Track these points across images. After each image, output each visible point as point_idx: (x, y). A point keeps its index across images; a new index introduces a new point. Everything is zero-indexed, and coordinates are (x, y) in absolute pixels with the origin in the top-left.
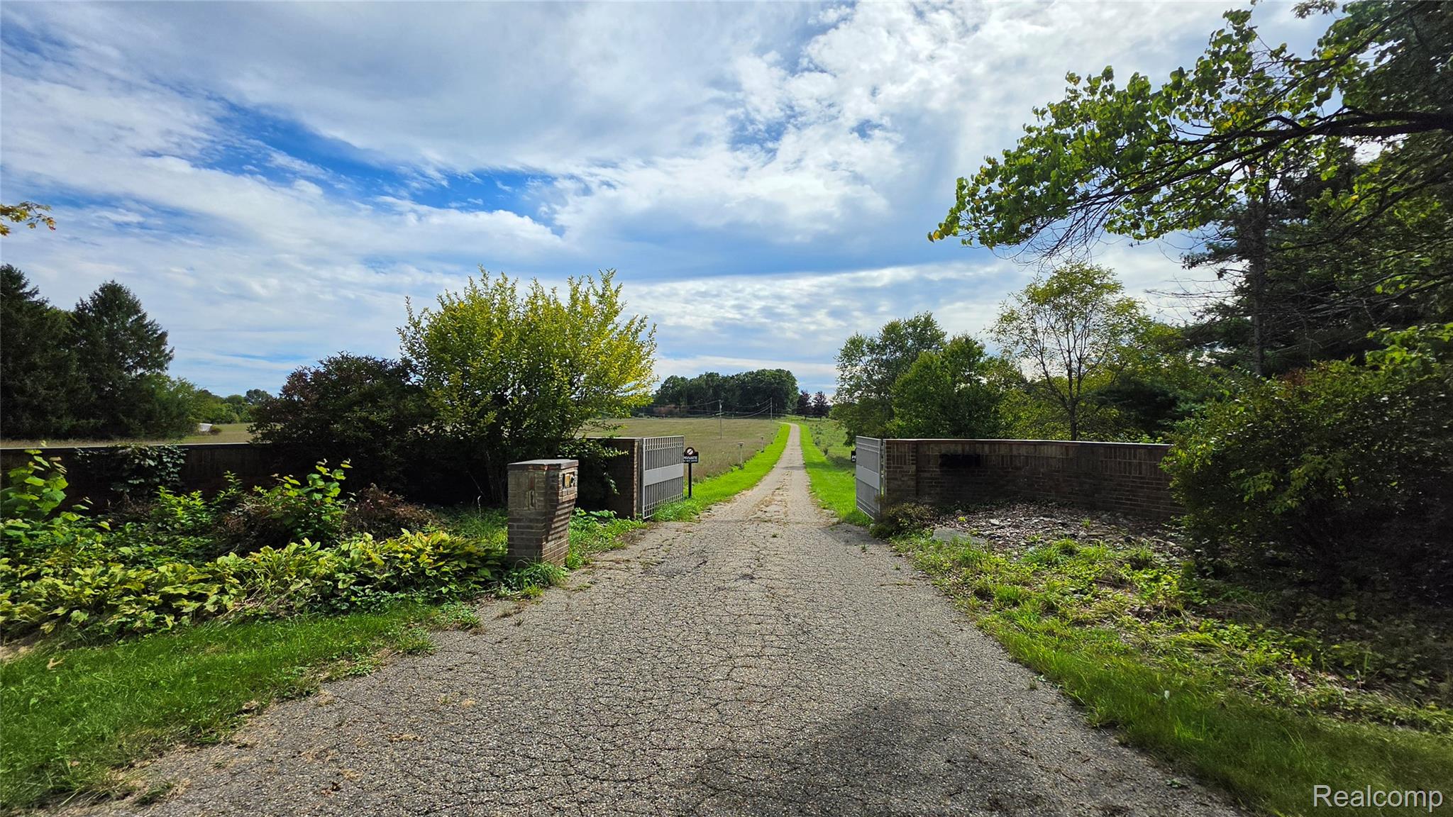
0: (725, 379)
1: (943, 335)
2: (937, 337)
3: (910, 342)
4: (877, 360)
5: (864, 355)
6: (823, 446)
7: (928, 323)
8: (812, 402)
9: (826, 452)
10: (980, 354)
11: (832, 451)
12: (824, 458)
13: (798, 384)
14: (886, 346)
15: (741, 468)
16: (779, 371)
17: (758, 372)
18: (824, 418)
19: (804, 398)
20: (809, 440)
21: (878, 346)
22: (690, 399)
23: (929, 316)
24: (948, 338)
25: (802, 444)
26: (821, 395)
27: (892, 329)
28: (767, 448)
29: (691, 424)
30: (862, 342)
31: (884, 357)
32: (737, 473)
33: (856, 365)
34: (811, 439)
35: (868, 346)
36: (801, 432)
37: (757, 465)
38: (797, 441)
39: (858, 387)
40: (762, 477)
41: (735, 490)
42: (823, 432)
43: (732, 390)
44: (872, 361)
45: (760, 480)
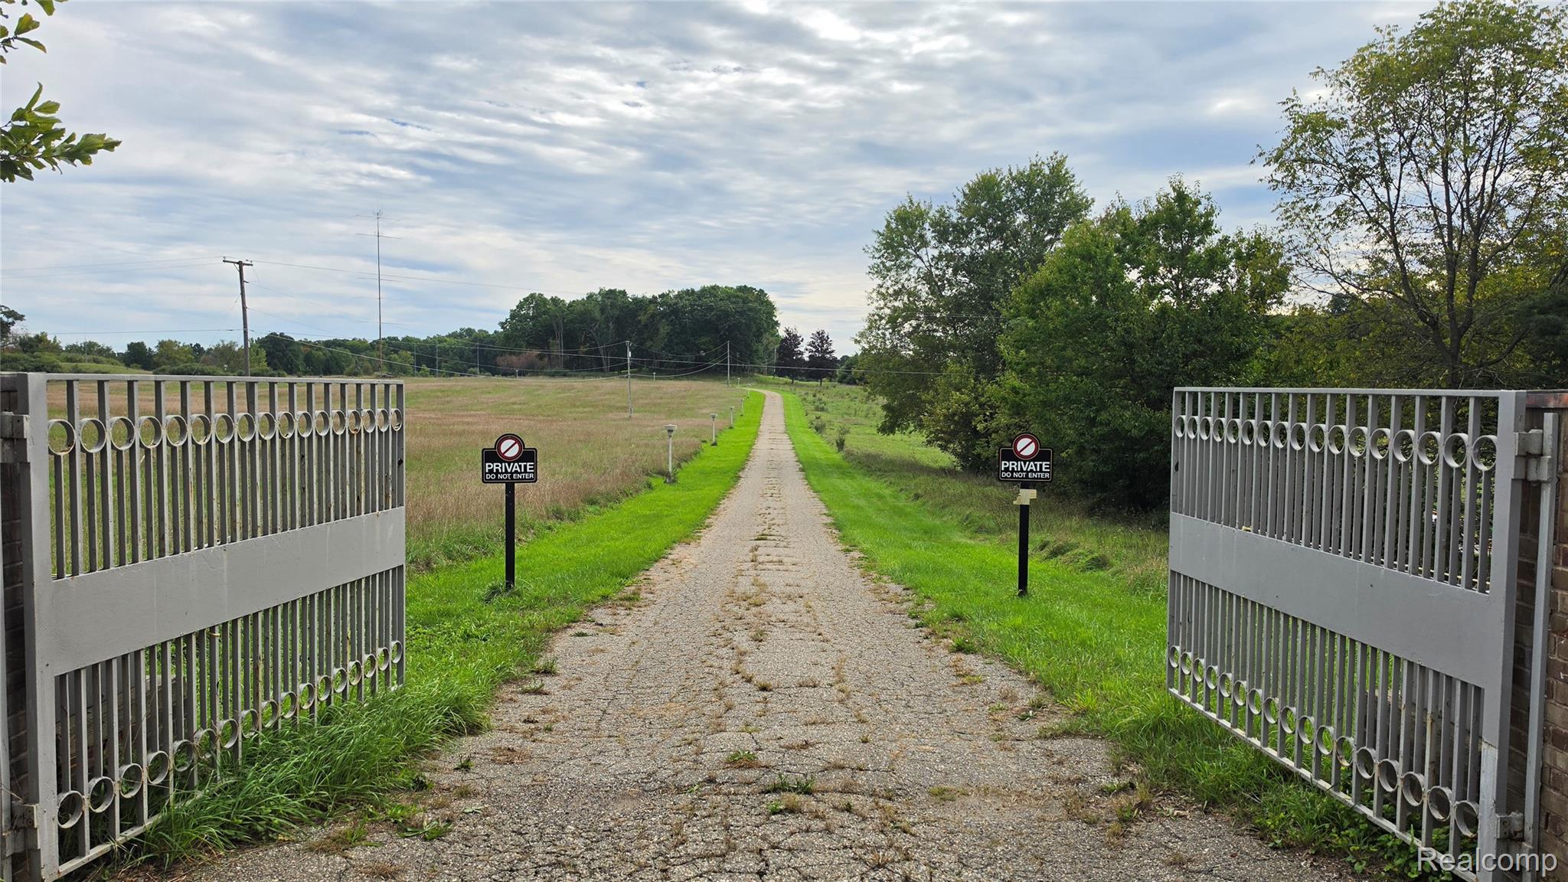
0: (640, 304)
1: (1087, 206)
2: (1076, 208)
3: (1021, 218)
4: (949, 257)
5: (925, 244)
6: (833, 434)
7: (1058, 178)
8: (805, 350)
9: (841, 445)
10: (1207, 228)
11: (851, 442)
12: (838, 457)
13: (779, 317)
14: (970, 227)
15: (670, 478)
16: (743, 289)
17: (704, 290)
18: (826, 382)
19: (793, 340)
20: (801, 421)
21: (955, 226)
22: (570, 341)
23: (1061, 163)
24: (1095, 214)
25: (788, 430)
26: (822, 338)
27: (984, 191)
28: (723, 437)
29: (571, 389)
30: (921, 216)
31: (967, 251)
32: (664, 493)
33: (909, 266)
34: (805, 421)
35: (934, 224)
36: (785, 406)
37: (705, 474)
38: (779, 423)
39: (909, 312)
40: (717, 502)
41: (652, 547)
42: (829, 407)
43: (652, 326)
44: (940, 258)
45: (712, 509)
